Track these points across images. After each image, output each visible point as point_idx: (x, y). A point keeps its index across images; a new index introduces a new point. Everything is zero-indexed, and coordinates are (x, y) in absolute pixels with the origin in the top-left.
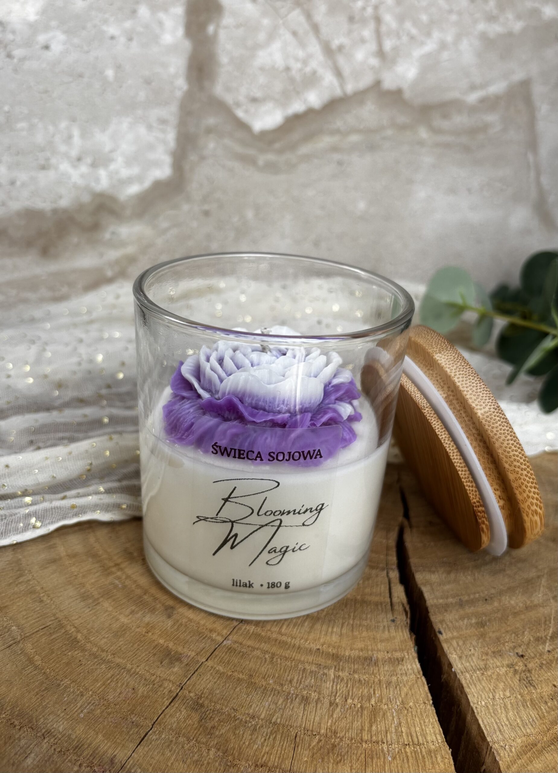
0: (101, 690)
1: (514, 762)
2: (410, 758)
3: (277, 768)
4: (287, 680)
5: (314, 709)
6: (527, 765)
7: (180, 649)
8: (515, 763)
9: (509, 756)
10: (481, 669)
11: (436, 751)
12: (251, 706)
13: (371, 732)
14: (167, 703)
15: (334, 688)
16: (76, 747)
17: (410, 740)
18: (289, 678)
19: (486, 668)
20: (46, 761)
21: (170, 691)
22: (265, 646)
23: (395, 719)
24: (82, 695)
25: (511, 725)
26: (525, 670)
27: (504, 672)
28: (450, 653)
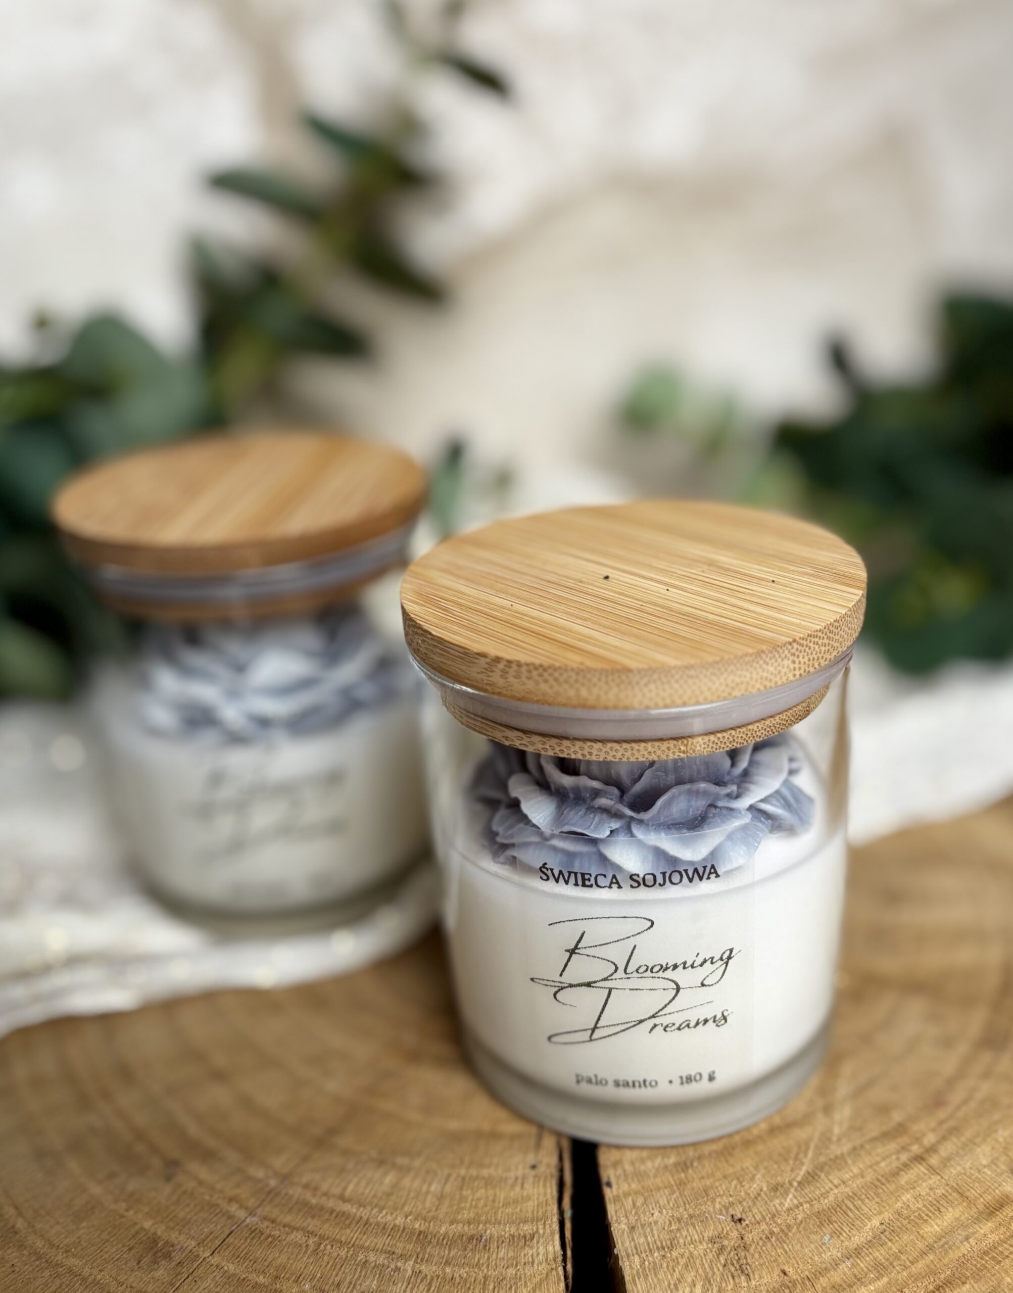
7: (174, 1236)
18: (337, 1279)
19: (671, 1248)
26: (739, 1246)
27: (701, 1252)
28: (617, 1221)
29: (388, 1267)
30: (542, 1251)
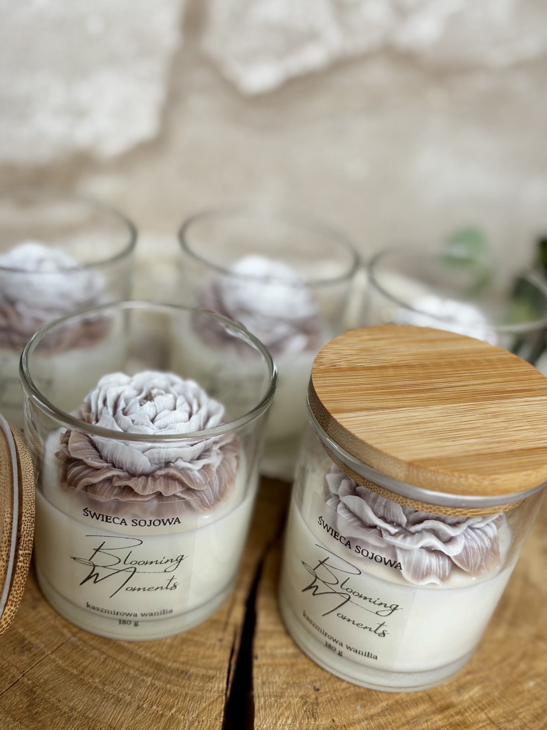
5: (124, 709)
7: (34, 640)
12: (73, 699)
14: (8, 686)
15: (147, 694)
21: (13, 677)
26: (314, 703)
27: (295, 702)
28: (257, 677)
29: (139, 678)
30: (217, 686)
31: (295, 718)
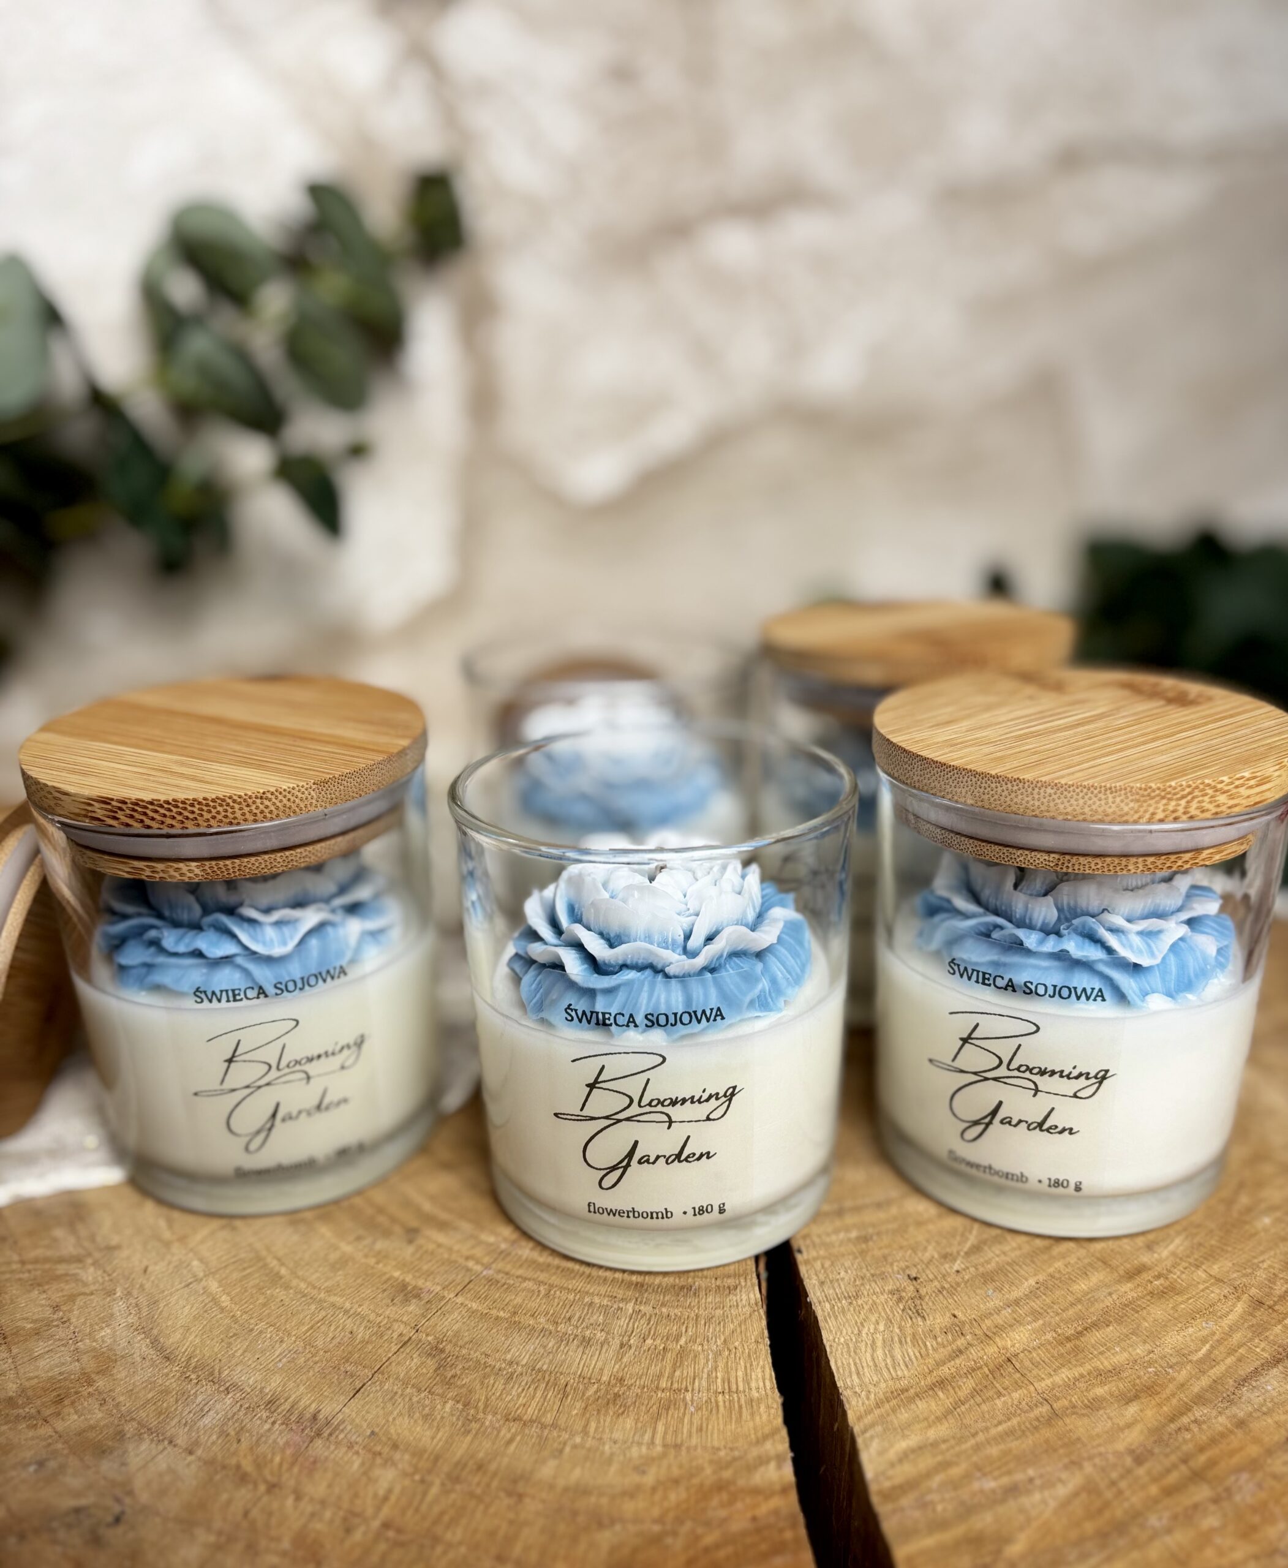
0: (308, 1334)
1: (869, 1411)
2: (721, 1409)
3: (535, 1422)
4: (565, 1317)
5: (598, 1352)
6: (888, 1415)
7: (420, 1283)
8: (870, 1413)
9: (863, 1404)
10: (850, 1297)
11: (759, 1400)
12: (510, 1350)
13: (672, 1378)
14: (394, 1349)
15: (631, 1325)
16: (269, 1402)
17: (727, 1387)
18: (568, 1315)
19: (857, 1297)
20: (229, 1419)
21: (401, 1335)
22: (543, 1276)
23: (710, 1363)
24: (281, 1342)
25: (876, 1366)
26: (915, 1297)
27: (883, 1300)
28: (808, 1278)
29: (612, 1307)
30: (744, 1297)
31: (889, 1321)
